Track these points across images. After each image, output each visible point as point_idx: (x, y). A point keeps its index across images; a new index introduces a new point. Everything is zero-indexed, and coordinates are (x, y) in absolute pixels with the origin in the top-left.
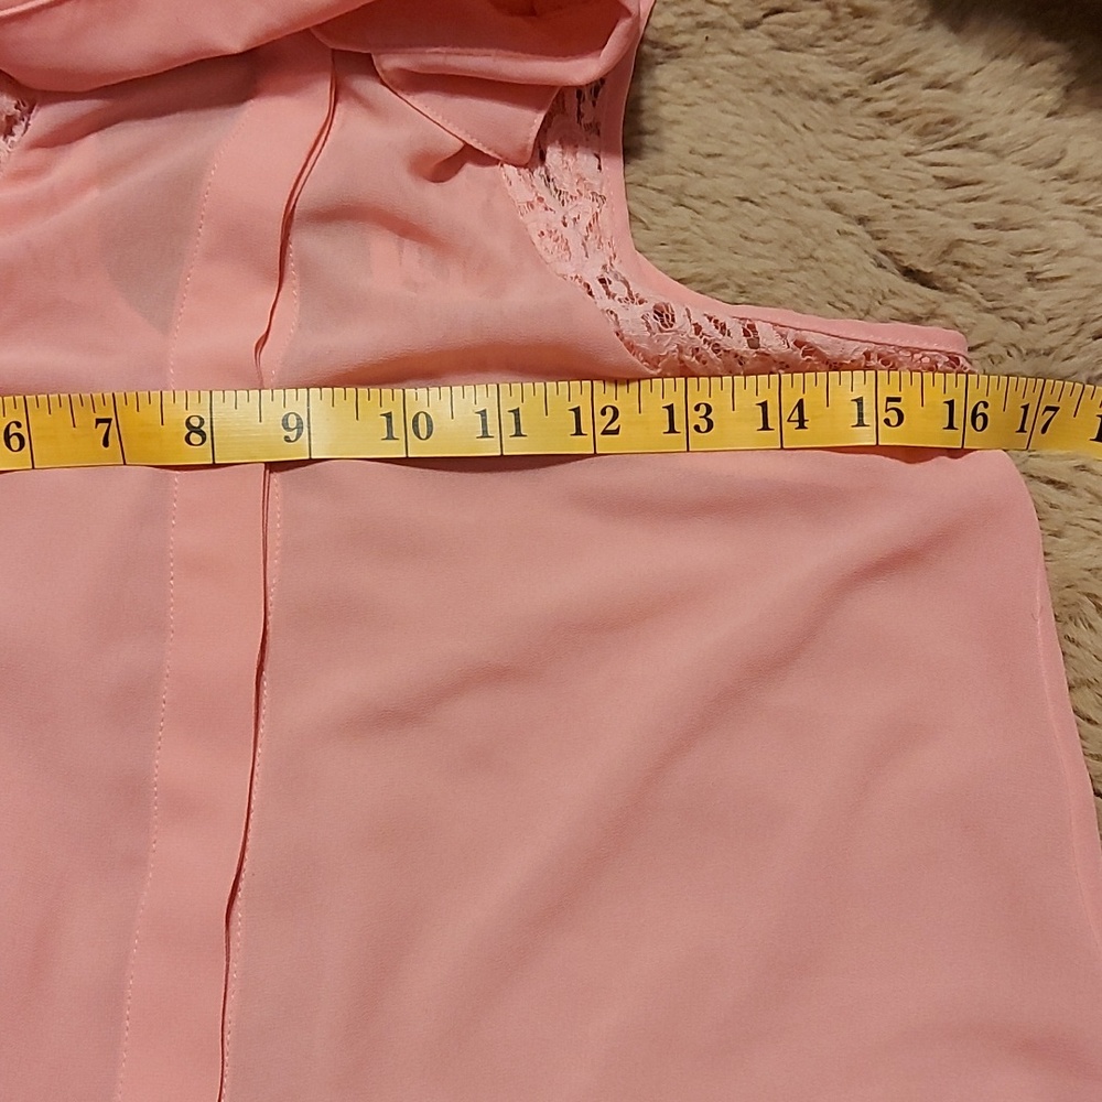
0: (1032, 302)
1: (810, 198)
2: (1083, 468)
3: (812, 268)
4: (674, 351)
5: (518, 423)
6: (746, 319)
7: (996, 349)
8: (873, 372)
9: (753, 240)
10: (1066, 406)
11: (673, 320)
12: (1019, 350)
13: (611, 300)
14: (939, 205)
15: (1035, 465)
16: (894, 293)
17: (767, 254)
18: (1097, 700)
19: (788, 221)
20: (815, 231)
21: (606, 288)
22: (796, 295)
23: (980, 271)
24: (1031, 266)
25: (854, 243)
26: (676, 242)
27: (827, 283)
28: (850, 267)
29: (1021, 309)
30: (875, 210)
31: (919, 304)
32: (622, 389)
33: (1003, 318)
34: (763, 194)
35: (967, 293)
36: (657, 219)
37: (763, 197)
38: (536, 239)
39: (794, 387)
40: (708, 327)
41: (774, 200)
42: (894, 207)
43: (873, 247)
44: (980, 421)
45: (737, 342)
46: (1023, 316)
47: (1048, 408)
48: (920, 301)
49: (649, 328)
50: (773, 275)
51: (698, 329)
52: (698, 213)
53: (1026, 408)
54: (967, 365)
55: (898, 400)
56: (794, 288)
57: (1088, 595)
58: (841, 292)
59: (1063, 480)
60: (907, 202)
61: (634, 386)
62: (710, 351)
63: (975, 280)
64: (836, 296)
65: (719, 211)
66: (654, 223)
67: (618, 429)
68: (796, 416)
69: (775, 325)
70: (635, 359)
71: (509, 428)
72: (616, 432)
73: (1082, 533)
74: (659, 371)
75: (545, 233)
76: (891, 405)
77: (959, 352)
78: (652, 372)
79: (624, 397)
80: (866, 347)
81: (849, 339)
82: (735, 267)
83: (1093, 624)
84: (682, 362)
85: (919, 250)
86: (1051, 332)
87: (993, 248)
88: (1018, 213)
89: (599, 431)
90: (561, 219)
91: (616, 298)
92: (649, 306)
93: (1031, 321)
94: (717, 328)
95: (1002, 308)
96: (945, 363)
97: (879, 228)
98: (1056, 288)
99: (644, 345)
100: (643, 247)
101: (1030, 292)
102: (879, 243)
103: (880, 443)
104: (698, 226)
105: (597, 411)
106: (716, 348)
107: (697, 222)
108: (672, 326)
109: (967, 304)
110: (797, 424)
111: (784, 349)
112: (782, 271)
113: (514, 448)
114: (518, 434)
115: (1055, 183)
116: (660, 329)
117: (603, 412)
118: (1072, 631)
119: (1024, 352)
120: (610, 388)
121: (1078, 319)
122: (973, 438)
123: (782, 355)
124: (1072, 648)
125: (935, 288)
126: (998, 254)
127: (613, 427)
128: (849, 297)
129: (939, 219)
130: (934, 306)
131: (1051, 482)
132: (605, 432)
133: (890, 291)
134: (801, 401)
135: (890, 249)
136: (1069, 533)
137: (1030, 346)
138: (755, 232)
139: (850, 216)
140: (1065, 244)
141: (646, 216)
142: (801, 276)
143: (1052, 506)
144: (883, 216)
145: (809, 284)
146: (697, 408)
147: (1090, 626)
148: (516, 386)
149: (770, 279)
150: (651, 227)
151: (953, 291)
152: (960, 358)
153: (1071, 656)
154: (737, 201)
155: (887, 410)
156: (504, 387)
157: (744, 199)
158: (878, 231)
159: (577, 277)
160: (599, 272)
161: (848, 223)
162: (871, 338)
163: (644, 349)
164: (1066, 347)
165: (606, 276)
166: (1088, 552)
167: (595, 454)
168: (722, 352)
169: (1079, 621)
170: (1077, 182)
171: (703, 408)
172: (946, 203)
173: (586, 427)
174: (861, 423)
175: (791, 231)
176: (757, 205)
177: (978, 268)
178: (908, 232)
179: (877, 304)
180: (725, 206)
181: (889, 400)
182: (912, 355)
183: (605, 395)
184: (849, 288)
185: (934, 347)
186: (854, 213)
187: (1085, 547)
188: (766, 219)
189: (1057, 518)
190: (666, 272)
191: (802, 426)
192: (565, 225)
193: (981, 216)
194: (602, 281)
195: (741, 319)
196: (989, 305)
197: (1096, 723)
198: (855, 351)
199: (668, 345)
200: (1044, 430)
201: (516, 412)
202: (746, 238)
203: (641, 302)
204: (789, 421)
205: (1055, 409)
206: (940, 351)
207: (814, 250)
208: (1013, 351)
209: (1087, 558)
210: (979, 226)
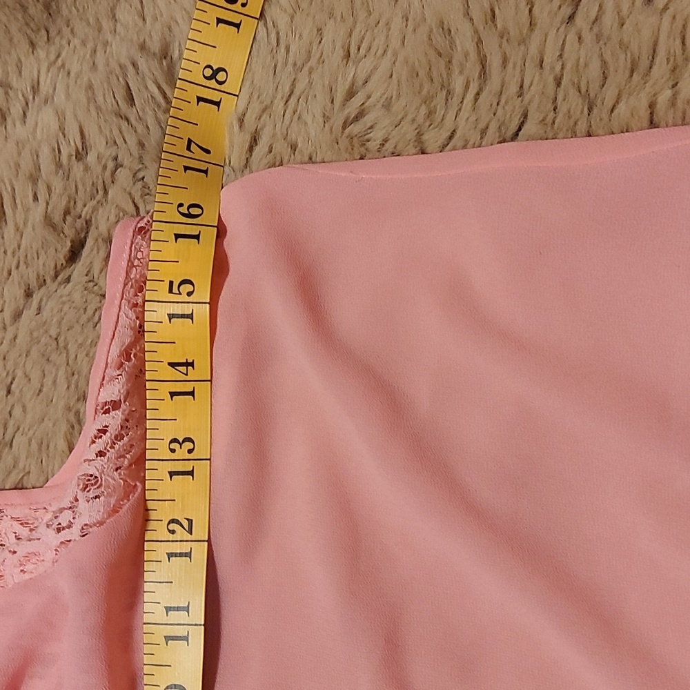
0: (99, 157)
1: (9, 335)
2: (241, 121)
3: (66, 338)
4: (120, 474)
5: (178, 609)
6: (96, 409)
7: (137, 191)
8: (146, 303)
9: (42, 386)
10: (187, 132)
11: (91, 476)
12: (139, 170)
13: (74, 525)
14: (18, 230)
15: (237, 160)
16: (89, 272)
17: (53, 375)
18: (434, 128)
19: (27, 356)
20: (35, 334)
21: (64, 529)
22: (87, 355)
23: (73, 200)
24: (70, 156)
25: (47, 301)
26: (40, 449)
27: (78, 328)
28: (66, 308)
29: (105, 167)
30: (19, 284)
31: (98, 253)
32: (153, 515)
33: (113, 182)
34: (5, 375)
35: (90, 211)
36: (21, 465)
37: (8, 374)
38: (27, 576)
39: (157, 369)
40: (100, 444)
41: (10, 365)
42: (17, 267)
43: (52, 286)
44: (194, 211)
45: (114, 420)
46: (111, 165)
47: (189, 148)
48: (95, 252)
49: (96, 497)
50: (70, 372)
51: (101, 454)
52: (19, 429)
53: (186, 168)
54: (145, 220)
55: (171, 283)
56: (81, 356)
57: (344, 128)
58: (84, 318)
59: (249, 140)
60: (14, 257)
61: (150, 505)
62: (121, 443)
63: (80, 204)
64: (89, 321)
65: (17, 412)
66: (24, 469)
67: (187, 519)
68: (183, 369)
69: (102, 385)
70: (125, 508)
71: (181, 617)
72: (190, 521)
73: (294, 125)
74: (138, 484)
75: (22, 568)
76: (175, 290)
77: (133, 227)
78: (139, 490)
79: (161, 513)
80: (125, 307)
81: (117, 322)
82: (62, 404)
83: (369, 125)
84: (131, 465)
85: (52, 250)
86: (126, 142)
87: (53, 188)
88: (26, 164)
89: (189, 537)
90: (10, 555)
91: (72, 521)
92: (80, 495)
93: (116, 158)
94: (101, 437)
95: (104, 182)
96: (143, 239)
97: (35, 281)
98: (89, 135)
99: (113, 501)
100: (42, 479)
101: (91, 158)
102: (48, 281)
103: (208, 301)
104: (29, 430)
105: (171, 537)
106: (119, 437)
107: (26, 429)
108: (96, 477)
109: (101, 210)
110: (190, 368)
111: (123, 379)
112: (68, 364)
113: (198, 613)
114: (187, 609)
115: (8, 127)
116: (98, 488)
117: (173, 532)
118: (373, 145)
119: (141, 166)
120: (152, 525)
121: (114, 119)
122: (209, 217)
123: (128, 381)
124: (389, 147)
125: (85, 238)
126: (58, 185)
127: (186, 524)
128: (90, 312)
129: (28, 232)
130: (100, 240)
131: (251, 149)
132: (190, 532)
133: (87, 275)
134: (170, 364)
135: (52, 273)
136: (294, 137)
137: (136, 161)
138: (36, 384)
139: (25, 304)
140: (54, 126)
141: (18, 473)
142: (72, 348)
143: (270, 152)
144: (25, 277)
145: (80, 342)
146: (173, 451)
147: (371, 127)
148: (147, 607)
149: (73, 374)
150: (27, 470)
151: (88, 223)
152: (139, 225)
153: (395, 147)
154: (9, 397)
155: (180, 294)
156: (147, 618)
157: (9, 392)
158: (37, 282)
159: (56, 550)
160: (51, 533)
161: (30, 307)
162: (117, 302)
163: (116, 501)
164: (139, 131)
165: (55, 526)
166: (310, 122)
167: (209, 541)
168: (123, 432)
169: (366, 137)
170: (9, 109)
171: (173, 446)
172: (16, 224)
173: (185, 548)
174: (191, 316)
175: (34, 353)
176: (14, 379)
177: (69, 202)
178: (38, 258)
179: (96, 288)
180: (13, 406)
181: (171, 291)
182: (135, 266)
183: (157, 530)
184: (82, 311)
185: (127, 248)
186: (22, 301)
187: (306, 123)
188: (25, 374)
189: (281, 148)
190: (63, 463)
191: (192, 364)
192: (15, 552)
193: (28, 196)
194: (59, 530)
195: (96, 413)
196: (101, 193)
197: (454, 131)
198: (128, 317)
199: (114, 479)
200: (208, 152)
201: (168, 609)
202: (40, 391)
203: (77, 500)
204: (187, 375)
205: (190, 141)
206: (132, 243)
207: (50, 336)
208: (140, 175)
209: (315, 124)
210: (36, 198)
